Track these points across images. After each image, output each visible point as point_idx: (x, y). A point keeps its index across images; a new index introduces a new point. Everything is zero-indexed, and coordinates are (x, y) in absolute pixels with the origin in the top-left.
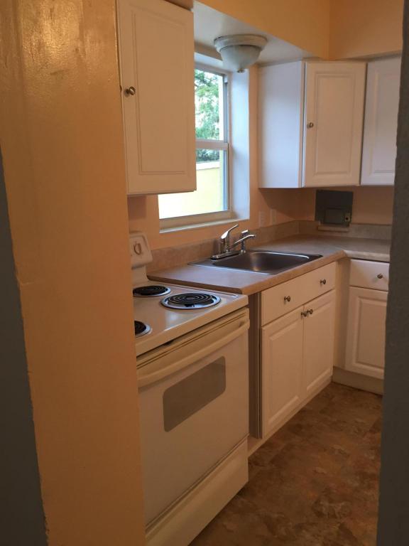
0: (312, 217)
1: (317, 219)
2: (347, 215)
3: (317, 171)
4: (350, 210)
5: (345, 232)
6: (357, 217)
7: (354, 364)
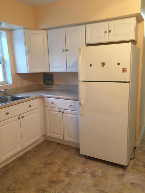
0: (42, 83)
1: (44, 83)
2: (52, 82)
3: (33, 67)
4: (53, 80)
5: (52, 88)
6: (55, 82)
7: (49, 133)
